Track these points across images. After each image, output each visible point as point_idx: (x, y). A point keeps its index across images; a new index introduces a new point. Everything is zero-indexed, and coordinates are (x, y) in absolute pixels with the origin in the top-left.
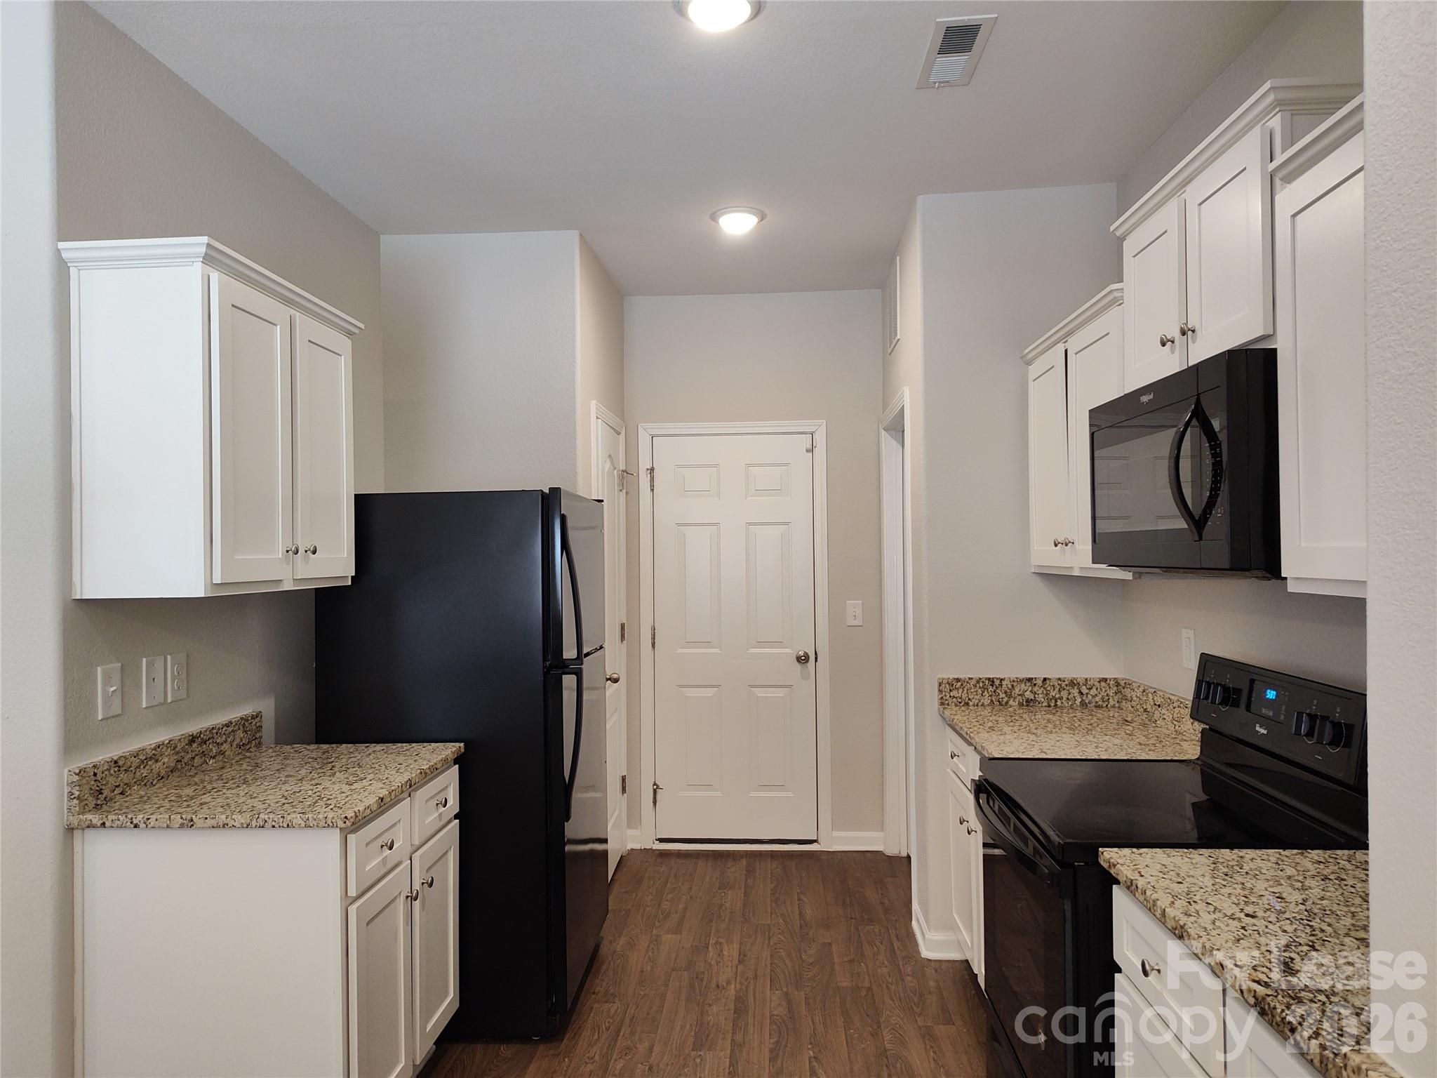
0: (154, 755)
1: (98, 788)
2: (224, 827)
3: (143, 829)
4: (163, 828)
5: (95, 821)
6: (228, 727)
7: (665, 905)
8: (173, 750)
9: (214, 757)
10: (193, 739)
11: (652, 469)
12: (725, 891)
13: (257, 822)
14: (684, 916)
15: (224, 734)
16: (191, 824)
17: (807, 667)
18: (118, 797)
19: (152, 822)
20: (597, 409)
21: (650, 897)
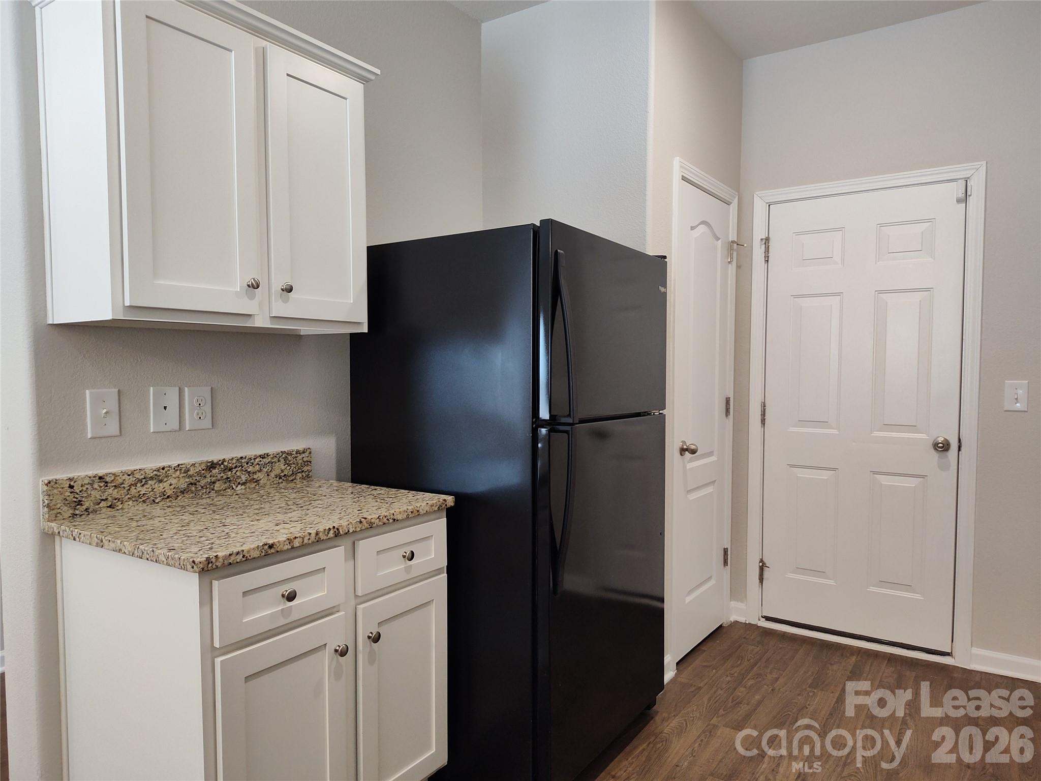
0: (159, 475)
1: (75, 500)
6: (263, 458)
7: (741, 692)
8: (184, 473)
9: (244, 484)
10: (212, 466)
11: (767, 240)
12: (815, 691)
14: (755, 710)
15: (258, 464)
16: (102, 544)
17: (947, 457)
18: (104, 510)
19: (82, 537)
20: (681, 167)
21: (729, 679)
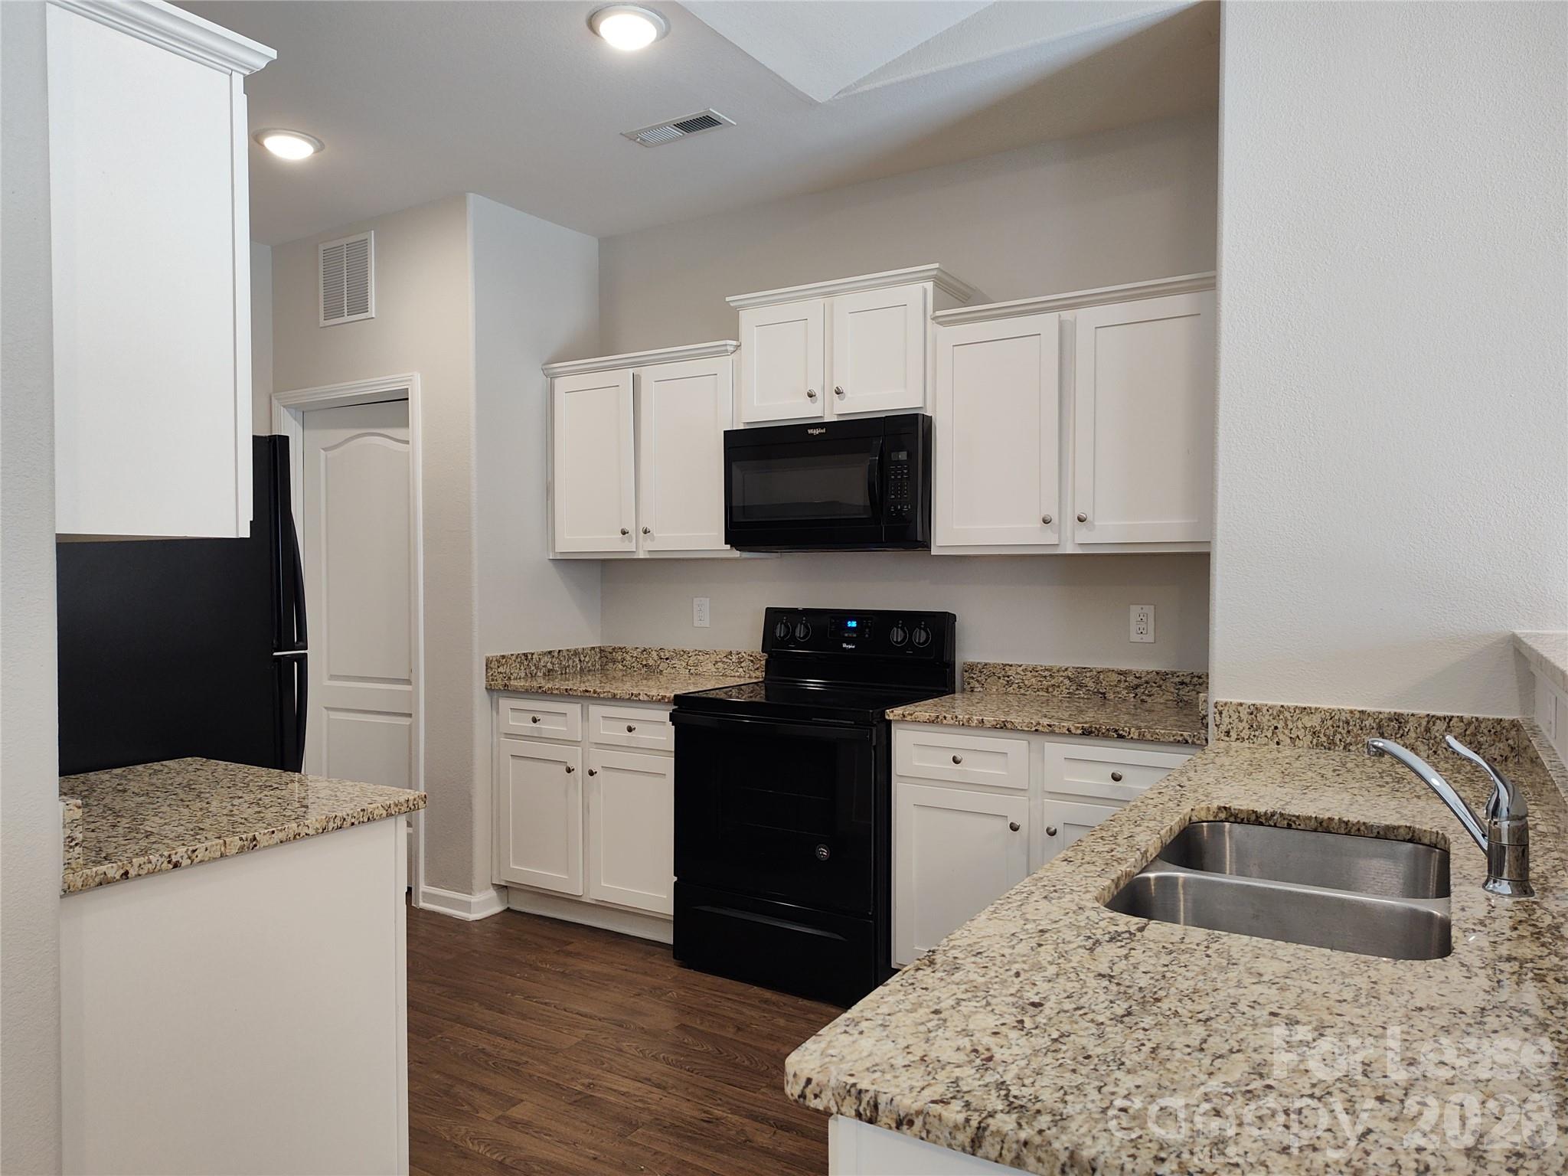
2: (295, 838)
3: (187, 867)
4: (215, 859)
5: (110, 874)
13: (334, 823)
16: (252, 845)
19: (200, 854)
